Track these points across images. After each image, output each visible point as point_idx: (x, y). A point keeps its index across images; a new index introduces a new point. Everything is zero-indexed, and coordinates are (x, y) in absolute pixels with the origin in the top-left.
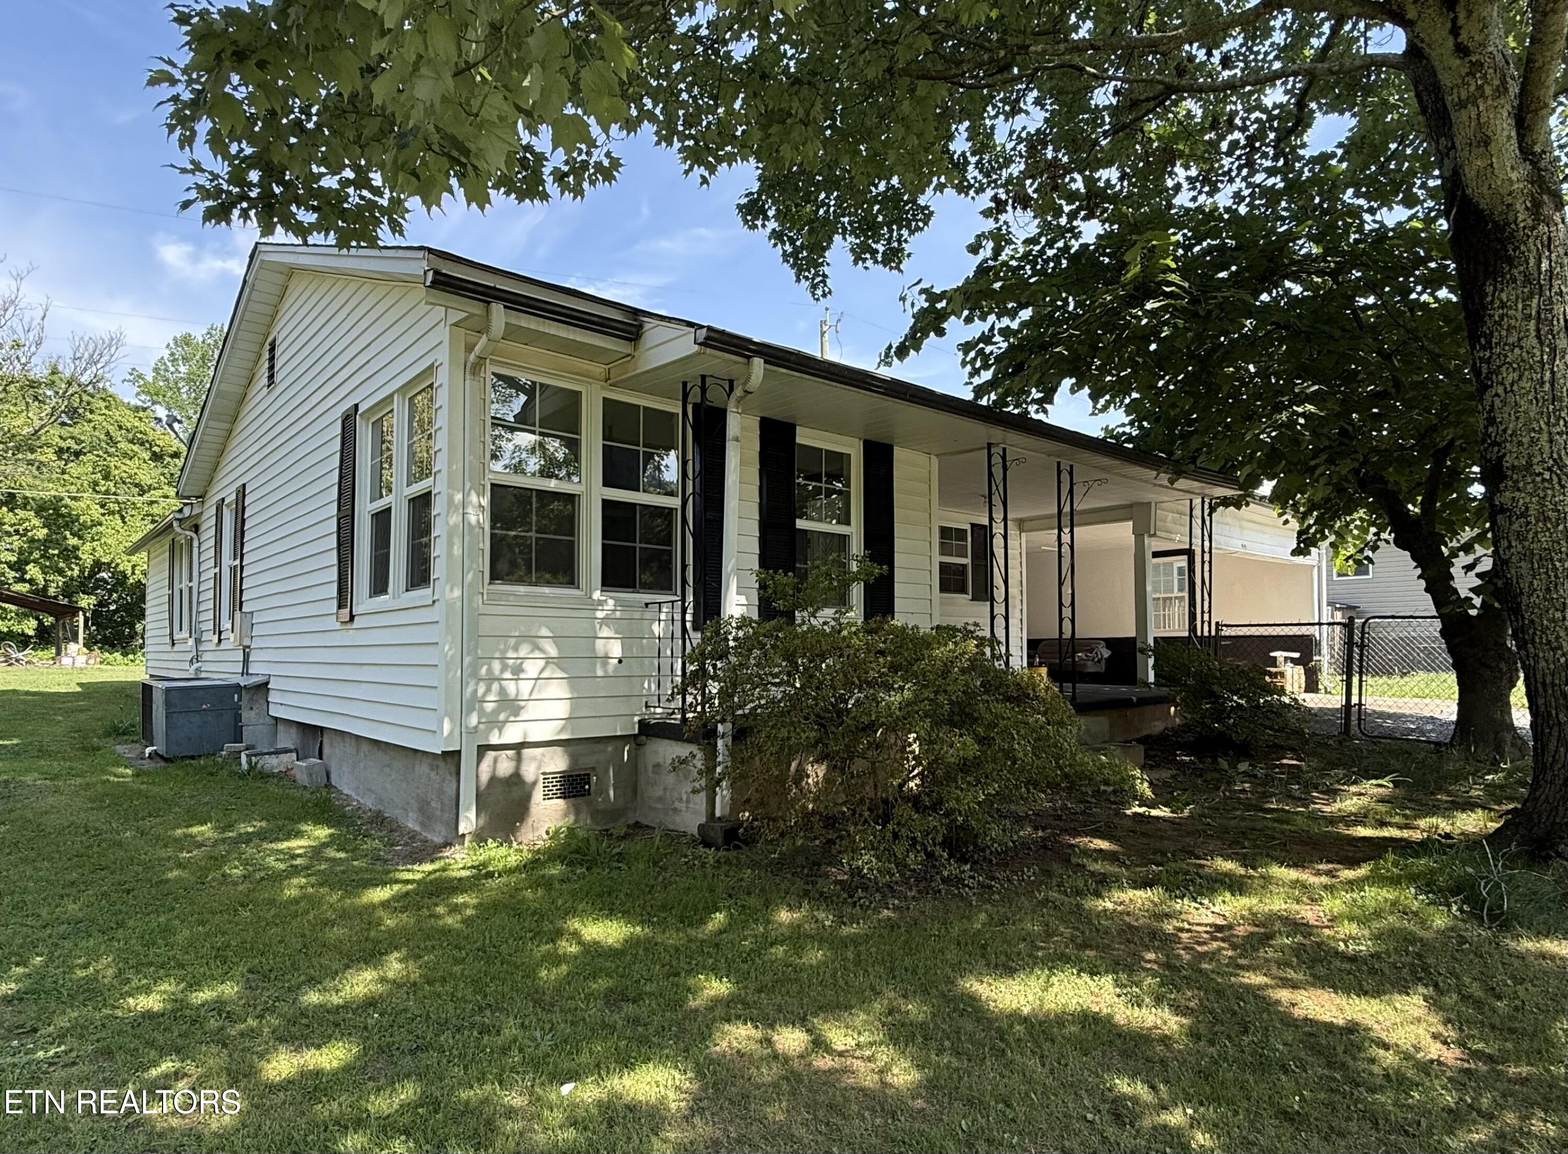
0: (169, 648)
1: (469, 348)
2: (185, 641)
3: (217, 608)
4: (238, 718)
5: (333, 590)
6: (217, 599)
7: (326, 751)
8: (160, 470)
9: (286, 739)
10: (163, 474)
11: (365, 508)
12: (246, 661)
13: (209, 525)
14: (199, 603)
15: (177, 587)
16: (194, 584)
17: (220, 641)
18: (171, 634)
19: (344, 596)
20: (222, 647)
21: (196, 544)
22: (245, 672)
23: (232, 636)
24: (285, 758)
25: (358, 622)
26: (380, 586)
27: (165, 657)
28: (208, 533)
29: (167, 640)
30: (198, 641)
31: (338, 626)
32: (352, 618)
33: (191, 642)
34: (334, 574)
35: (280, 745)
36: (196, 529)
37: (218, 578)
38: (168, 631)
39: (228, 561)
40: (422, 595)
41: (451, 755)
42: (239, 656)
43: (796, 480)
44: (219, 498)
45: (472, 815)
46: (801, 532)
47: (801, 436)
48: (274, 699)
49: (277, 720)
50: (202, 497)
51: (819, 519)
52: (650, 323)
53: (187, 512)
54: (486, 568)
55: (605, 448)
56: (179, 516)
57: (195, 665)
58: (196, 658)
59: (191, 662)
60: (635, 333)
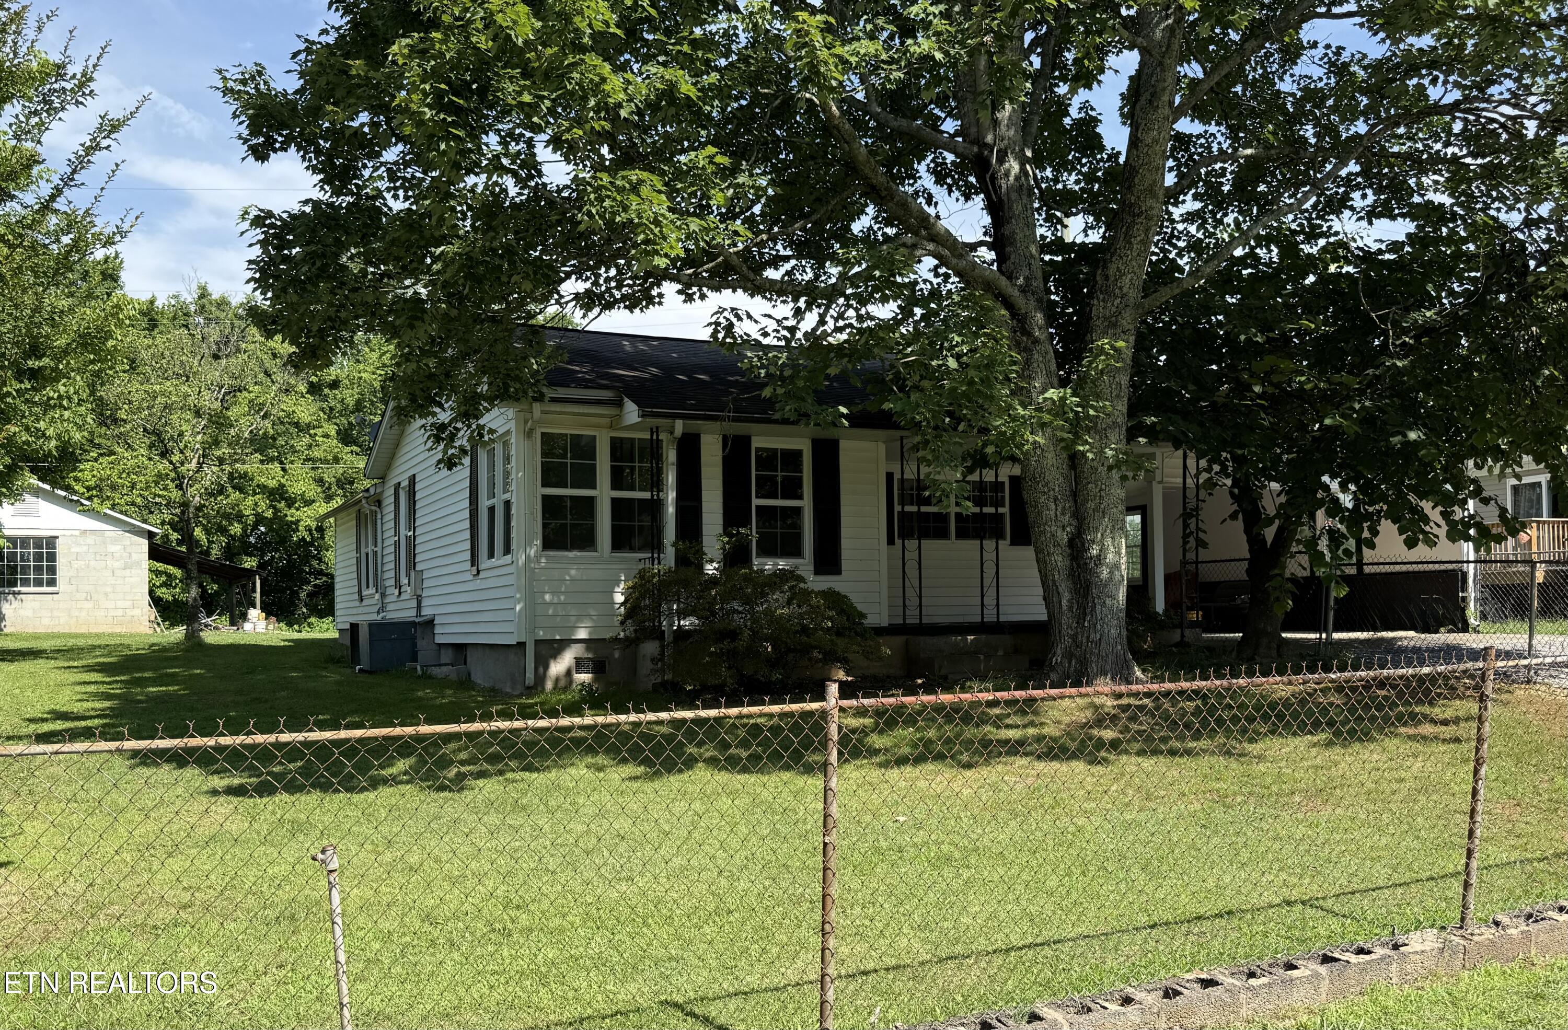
0: (357, 604)
1: (526, 422)
2: (372, 596)
3: (397, 568)
4: (415, 645)
5: (468, 556)
6: (397, 561)
7: (469, 660)
8: (319, 404)
9: (446, 656)
10: (322, 409)
11: (484, 503)
12: (419, 607)
13: (389, 500)
14: (383, 564)
15: (363, 551)
16: (379, 549)
17: (400, 593)
18: (360, 592)
19: (474, 560)
20: (402, 598)
21: (379, 516)
22: (419, 614)
23: (409, 589)
24: (444, 669)
25: (482, 575)
26: (491, 552)
27: (354, 611)
28: (389, 508)
29: (356, 596)
30: (383, 595)
31: (472, 578)
32: (478, 572)
33: (377, 596)
34: (468, 547)
35: (442, 662)
36: (379, 503)
37: (397, 544)
38: (356, 589)
39: (404, 532)
40: (511, 558)
41: (521, 645)
42: (414, 603)
43: (753, 473)
44: (396, 481)
45: (532, 676)
46: (757, 507)
47: (758, 442)
48: (437, 630)
49: (439, 645)
50: (383, 478)
51: (776, 498)
52: (626, 399)
53: (372, 491)
54: (539, 542)
55: (613, 468)
56: (366, 495)
57: (382, 615)
58: (382, 609)
59: (378, 612)
60: (619, 404)
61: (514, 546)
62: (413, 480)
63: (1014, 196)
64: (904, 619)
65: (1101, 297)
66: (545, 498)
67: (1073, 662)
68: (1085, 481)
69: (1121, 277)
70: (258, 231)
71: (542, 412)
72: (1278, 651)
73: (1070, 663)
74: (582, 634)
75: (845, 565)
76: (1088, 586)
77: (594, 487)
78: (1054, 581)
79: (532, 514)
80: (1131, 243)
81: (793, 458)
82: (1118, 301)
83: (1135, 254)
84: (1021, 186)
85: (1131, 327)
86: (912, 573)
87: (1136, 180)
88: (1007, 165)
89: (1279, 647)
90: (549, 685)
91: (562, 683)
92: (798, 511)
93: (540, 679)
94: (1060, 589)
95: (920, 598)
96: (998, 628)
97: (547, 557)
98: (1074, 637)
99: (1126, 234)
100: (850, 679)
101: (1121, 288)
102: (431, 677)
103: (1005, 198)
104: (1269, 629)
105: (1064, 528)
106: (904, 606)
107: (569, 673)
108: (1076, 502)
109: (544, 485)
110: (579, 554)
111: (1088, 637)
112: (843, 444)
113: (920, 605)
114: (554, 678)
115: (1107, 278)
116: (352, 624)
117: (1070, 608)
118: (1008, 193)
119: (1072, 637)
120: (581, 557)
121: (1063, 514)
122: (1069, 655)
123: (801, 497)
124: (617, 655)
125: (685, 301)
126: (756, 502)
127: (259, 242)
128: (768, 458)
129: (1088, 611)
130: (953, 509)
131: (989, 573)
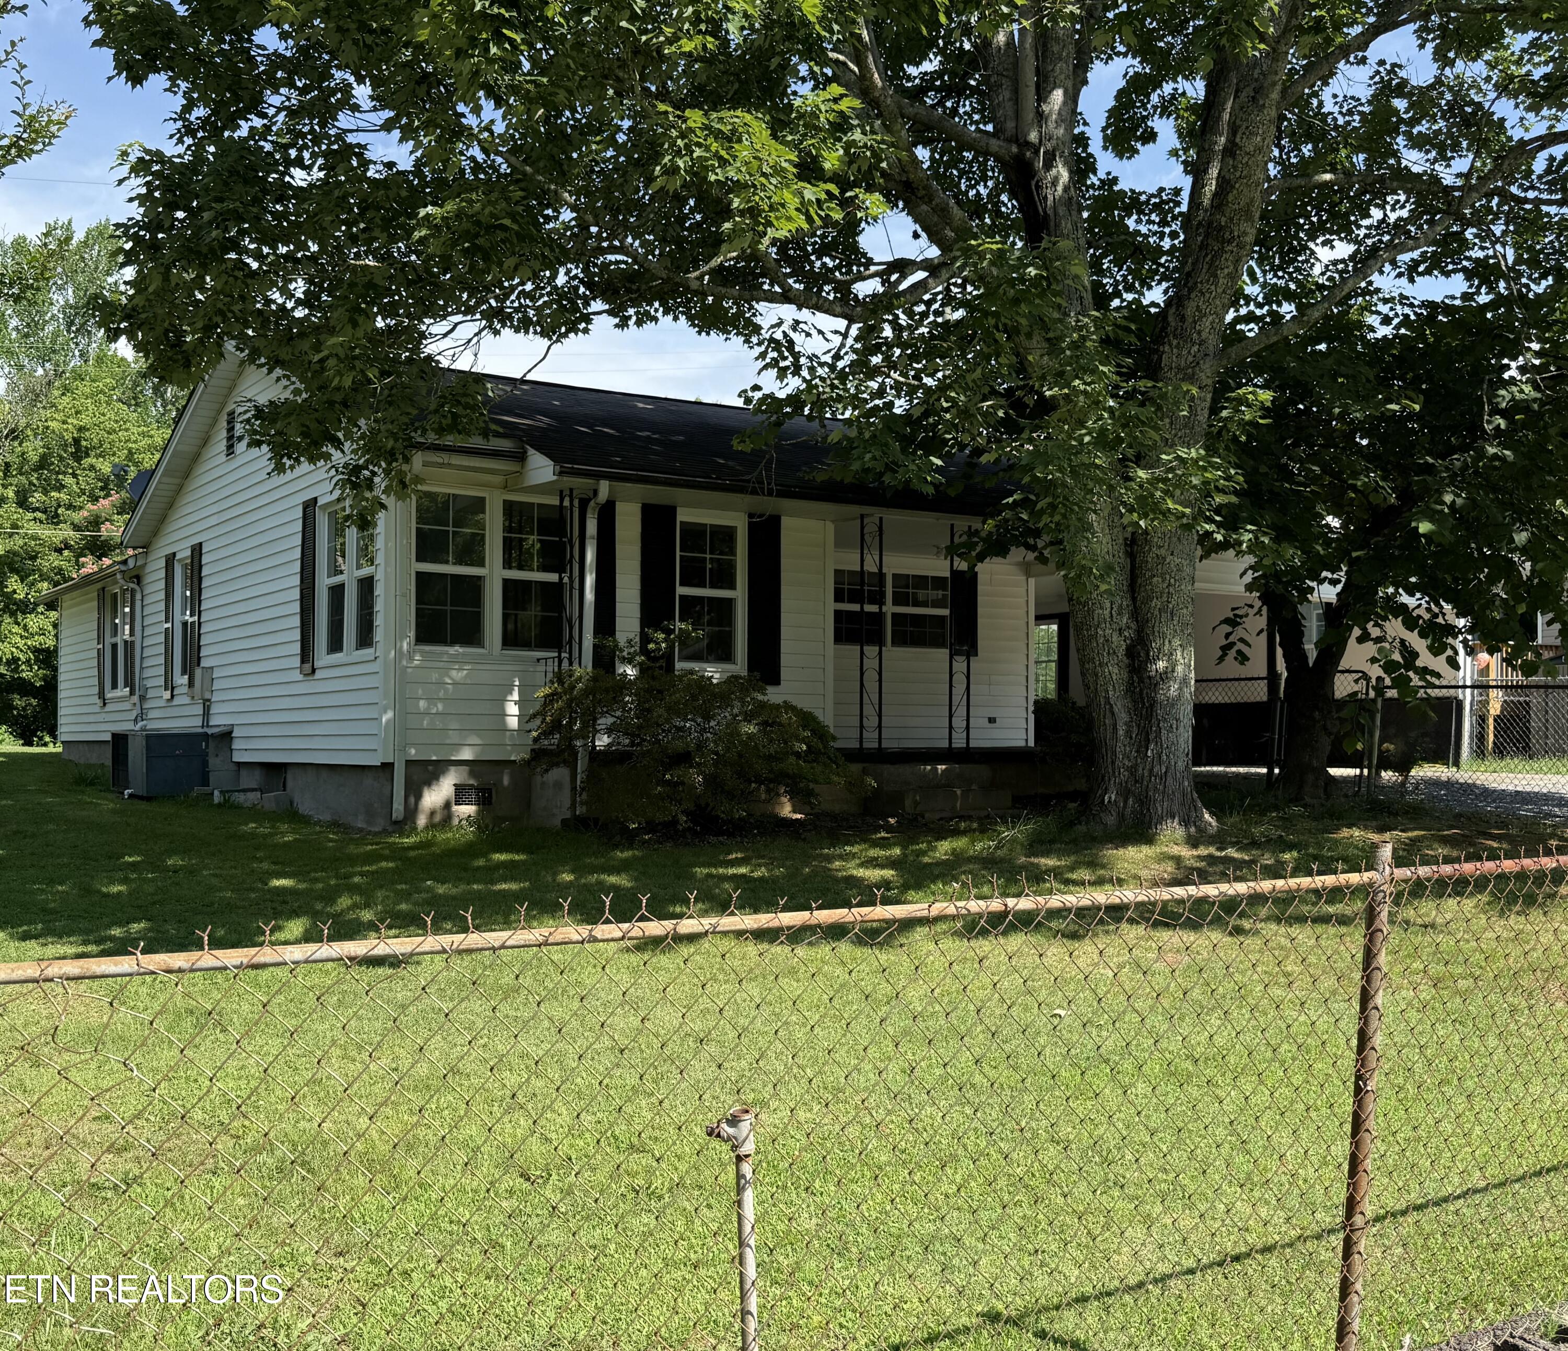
0: (98, 708)
2: (122, 699)
3: (168, 664)
4: (205, 764)
5: (297, 648)
6: (168, 654)
7: (290, 785)
9: (249, 780)
11: (324, 581)
12: (206, 714)
13: (156, 575)
14: (143, 658)
15: (109, 640)
16: (136, 638)
17: (173, 696)
18: (101, 692)
19: (306, 653)
20: (176, 701)
21: (138, 596)
22: (207, 724)
23: (188, 690)
24: (251, 795)
25: (318, 674)
26: (335, 645)
27: (91, 719)
28: (156, 585)
29: (98, 699)
30: (143, 698)
31: (301, 677)
32: (314, 671)
33: (131, 699)
34: (297, 635)
35: (247, 786)
36: (140, 579)
37: (168, 633)
38: (96, 690)
39: (182, 616)
40: (367, 653)
41: (387, 767)
42: (199, 710)
43: (678, 553)
44: (169, 551)
45: (402, 808)
46: (682, 597)
47: (684, 515)
48: (236, 745)
49: (239, 764)
50: (146, 546)
51: (703, 586)
52: (531, 451)
53: (131, 563)
54: (412, 634)
55: (505, 539)
56: (123, 568)
57: (140, 724)
58: (141, 716)
59: (136, 721)
60: (521, 458)
61: (379, 635)
62: (197, 550)
63: (1062, 211)
64: (861, 742)
65: (1175, 342)
66: (421, 576)
67: (1131, 801)
68: (1148, 574)
69: (1200, 319)
70: (140, 181)
71: (425, 464)
72: (1325, 790)
73: (1126, 802)
74: (466, 754)
75: (784, 674)
76: (1152, 706)
77: (481, 563)
78: (1107, 699)
79: (404, 595)
80: (1216, 276)
81: (726, 536)
82: (1196, 348)
83: (1220, 290)
84: (1070, 199)
85: (1209, 382)
86: (871, 685)
87: (1230, 198)
88: (1054, 172)
89: (1326, 785)
90: (422, 821)
91: (438, 818)
92: (730, 604)
93: (411, 812)
94: (1116, 710)
95: (880, 716)
96: (968, 756)
97: (422, 653)
98: (1132, 770)
99: (1211, 265)
100: (799, 816)
101: (1199, 333)
102: (238, 807)
103: (1050, 212)
104: (1315, 763)
105: (1120, 631)
106: (862, 727)
107: (447, 805)
108: (1134, 599)
109: (419, 559)
110: (461, 650)
111: (1151, 770)
112: (785, 522)
113: (880, 726)
114: (428, 811)
115: (1183, 318)
116: (114, 735)
117: (1128, 733)
118: (1055, 208)
119: (1128, 769)
120: (463, 654)
121: (1120, 614)
122: (1125, 793)
123: (733, 586)
124: (506, 781)
125: (617, 326)
126: (680, 590)
127: (139, 196)
128: (694, 534)
129: (1152, 736)
130: (890, 608)
131: (959, 689)
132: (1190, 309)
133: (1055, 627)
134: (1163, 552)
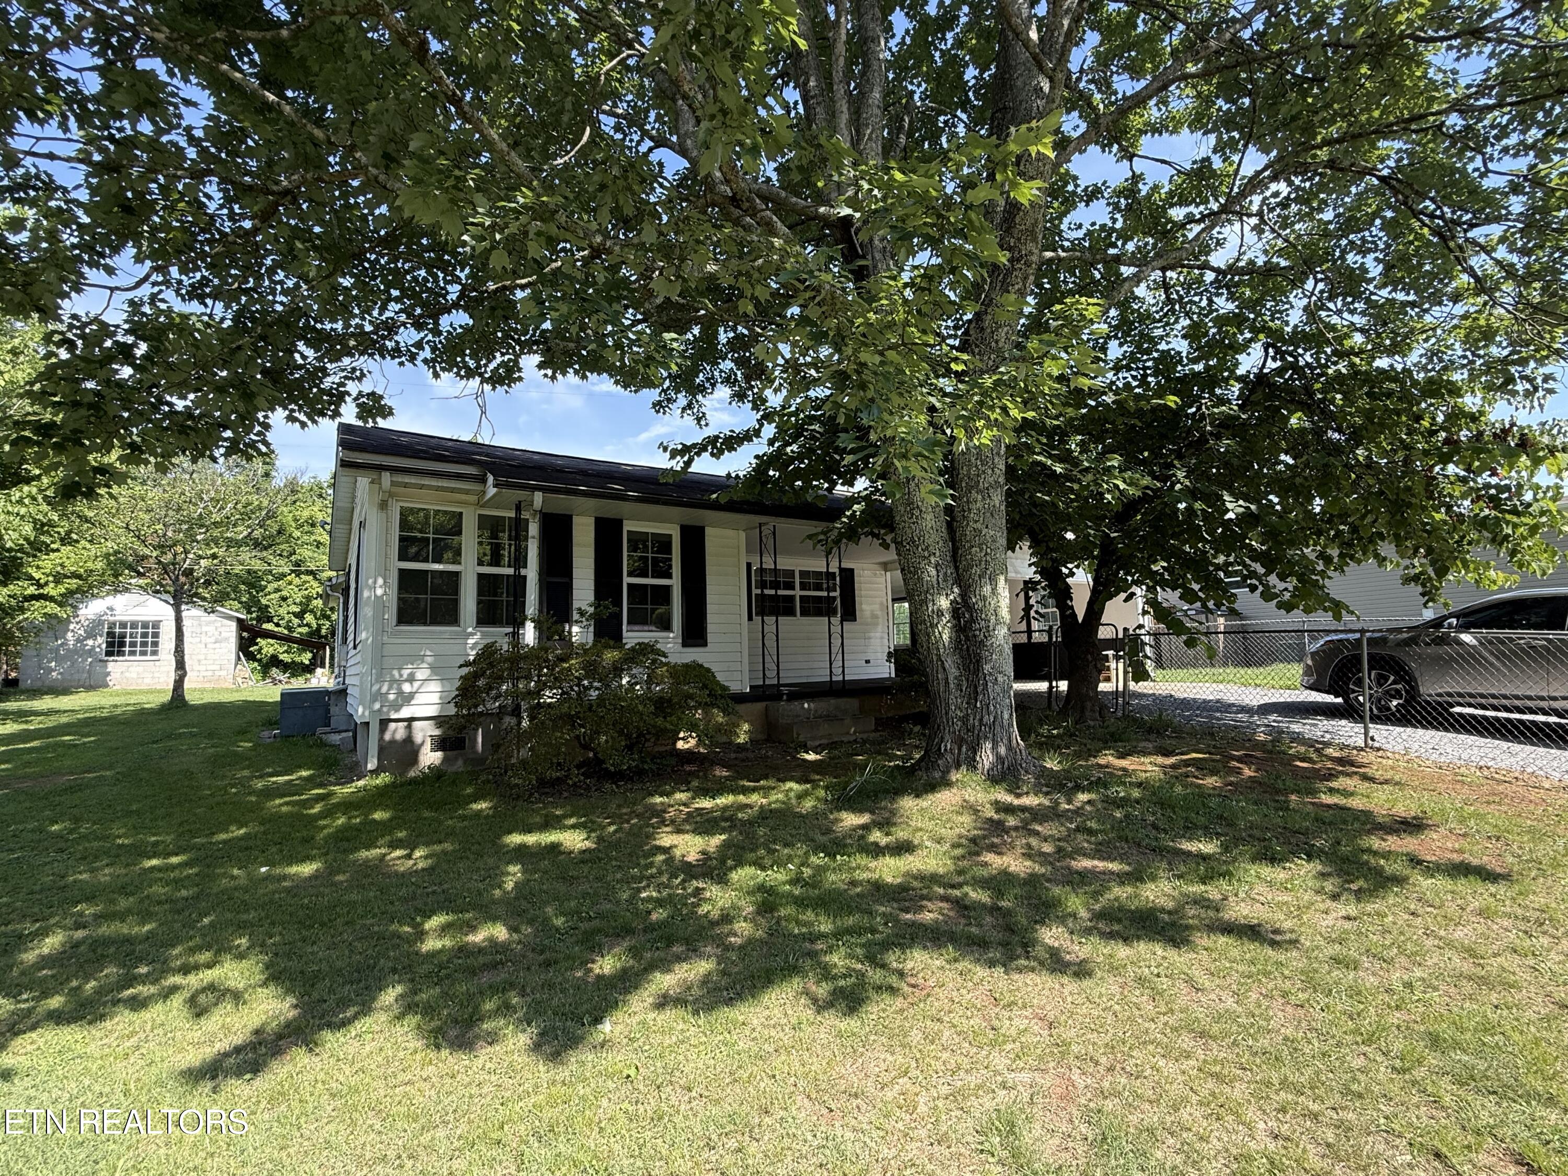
1: (378, 493)
4: (328, 711)
7: (357, 729)
12: (343, 677)
21: (342, 601)
35: (351, 727)
36: (343, 591)
41: (367, 724)
42: (341, 673)
43: (625, 554)
45: (374, 758)
46: (629, 585)
47: (630, 527)
48: (347, 699)
50: (344, 569)
51: (646, 576)
52: (488, 474)
53: (334, 581)
54: (395, 618)
55: (478, 543)
56: (329, 584)
60: (480, 479)
66: (402, 572)
67: (964, 749)
71: (392, 483)
73: (960, 749)
75: (710, 638)
76: (978, 661)
77: (459, 562)
78: (939, 656)
81: (664, 543)
86: (771, 643)
87: (1017, 220)
92: (667, 589)
94: (947, 666)
95: (778, 664)
96: (844, 689)
97: (403, 632)
98: (964, 720)
99: (1003, 282)
102: (328, 745)
105: (947, 595)
106: (764, 670)
108: (957, 568)
109: (403, 557)
110: (438, 629)
111: (981, 720)
112: (708, 531)
113: (778, 671)
115: (982, 329)
117: (959, 687)
119: (962, 719)
120: (440, 632)
121: (945, 581)
122: (959, 741)
123: (669, 576)
126: (627, 580)
128: (637, 540)
129: (980, 689)
130: (798, 592)
131: (837, 642)
132: (987, 321)
133: (906, 605)
134: (978, 525)
